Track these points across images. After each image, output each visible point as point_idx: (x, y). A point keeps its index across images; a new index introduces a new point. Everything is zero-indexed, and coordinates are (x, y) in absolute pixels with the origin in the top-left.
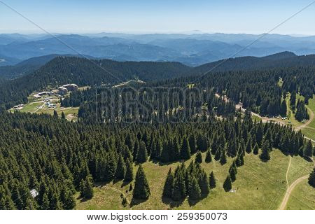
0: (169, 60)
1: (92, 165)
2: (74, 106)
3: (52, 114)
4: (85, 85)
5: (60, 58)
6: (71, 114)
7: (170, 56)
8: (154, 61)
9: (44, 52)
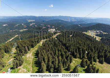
2: (100, 37)
3: (92, 37)
6: (98, 39)
9: (95, 22)
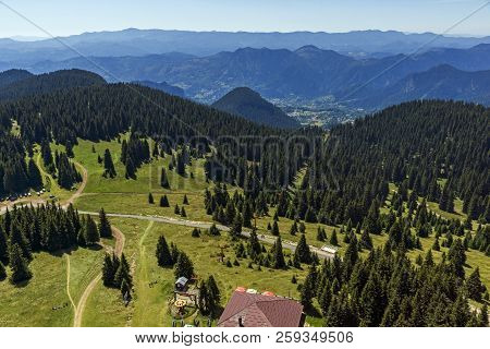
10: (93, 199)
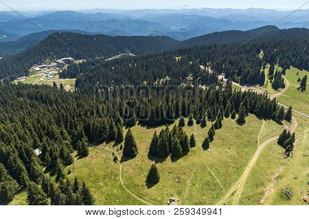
0: (159, 34)
1: (87, 128)
2: (72, 78)
3: (52, 85)
4: (81, 59)
5: (57, 33)
6: (69, 85)
7: (159, 30)
8: (145, 35)
10: (287, 99)
